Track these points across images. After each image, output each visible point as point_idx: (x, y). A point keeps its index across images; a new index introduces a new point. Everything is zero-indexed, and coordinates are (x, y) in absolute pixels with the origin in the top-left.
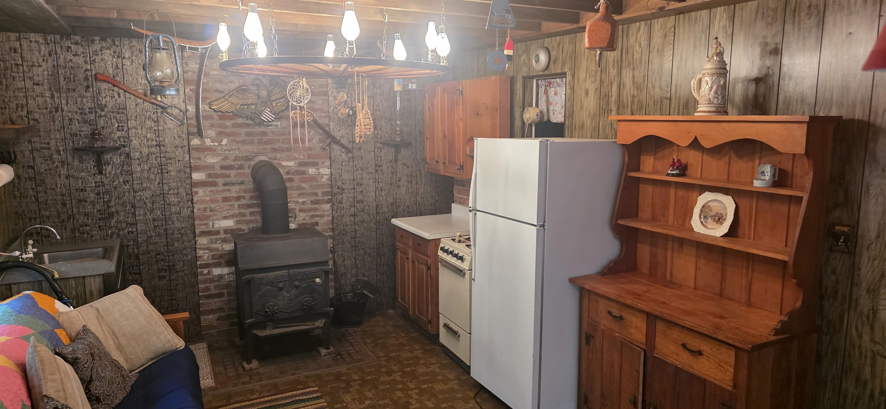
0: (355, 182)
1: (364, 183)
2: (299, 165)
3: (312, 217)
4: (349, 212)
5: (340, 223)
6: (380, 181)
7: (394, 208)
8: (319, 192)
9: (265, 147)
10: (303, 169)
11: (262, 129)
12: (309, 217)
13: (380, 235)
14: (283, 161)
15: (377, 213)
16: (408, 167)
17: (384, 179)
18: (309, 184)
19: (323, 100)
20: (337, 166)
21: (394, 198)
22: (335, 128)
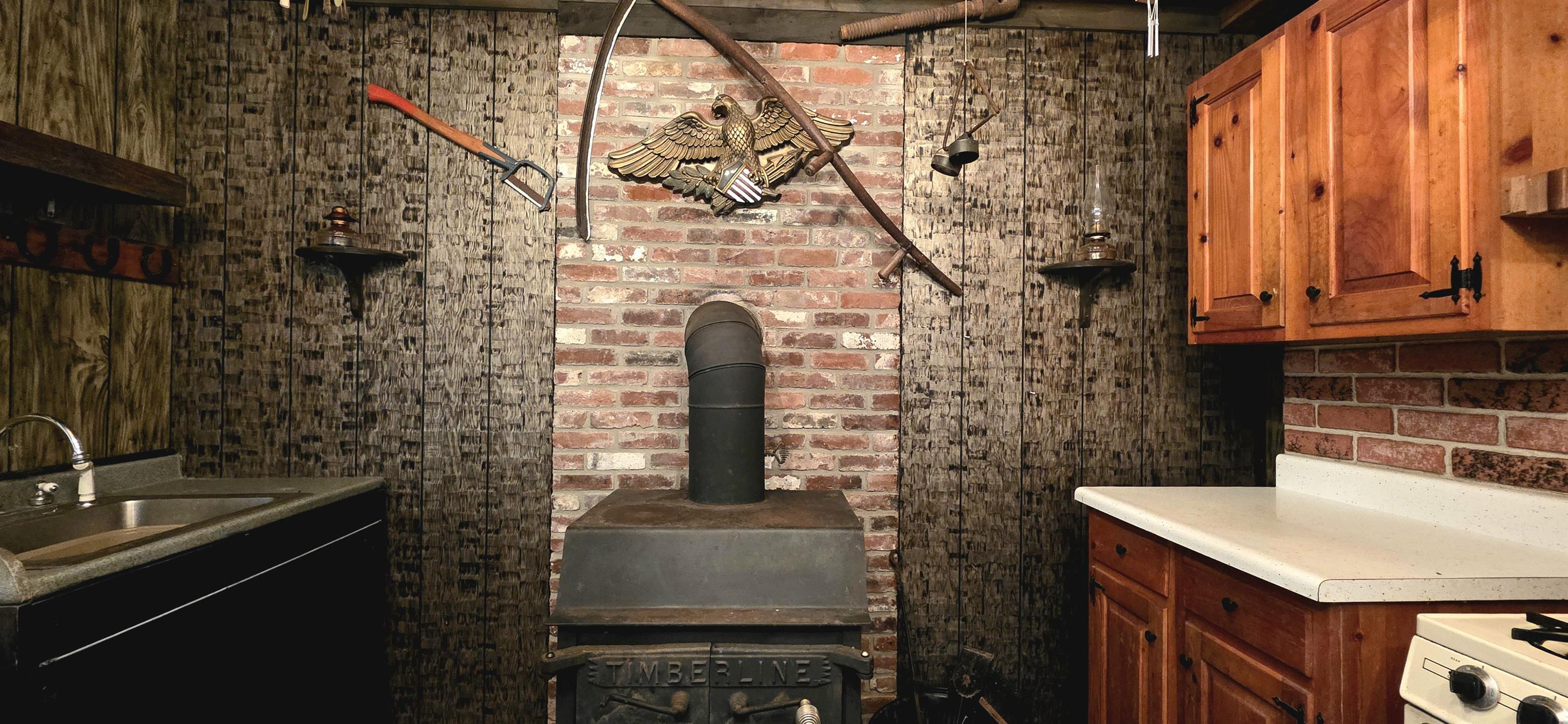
0: (966, 376)
1: (991, 381)
2: (819, 323)
3: (846, 462)
4: (945, 458)
5: (921, 484)
6: (1035, 378)
7: (1074, 457)
8: (868, 396)
9: (735, 269)
10: (828, 331)
11: (731, 225)
12: (837, 461)
13: (1030, 530)
14: (777, 309)
15: (1025, 467)
16: (1118, 342)
17: (1047, 373)
18: (842, 373)
19: (889, 155)
20: (919, 331)
21: (1073, 426)
22: (917, 231)
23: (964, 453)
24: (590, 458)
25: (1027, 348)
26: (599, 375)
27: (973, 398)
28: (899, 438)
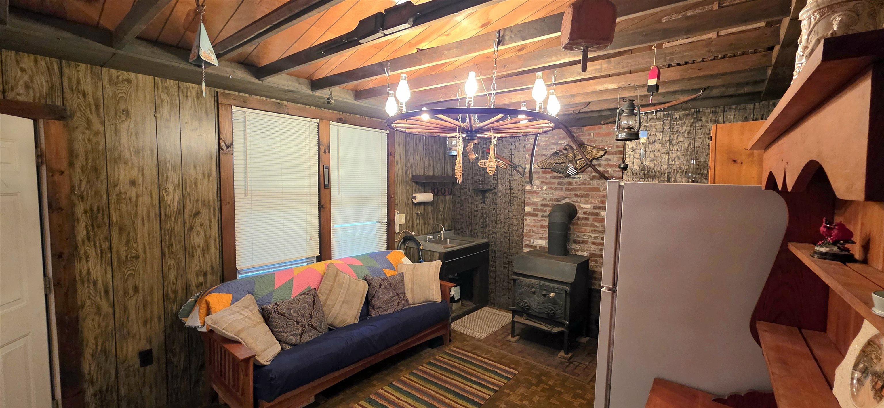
12: (597, 249)
14: (582, 204)
24: (532, 240)
26: (534, 220)
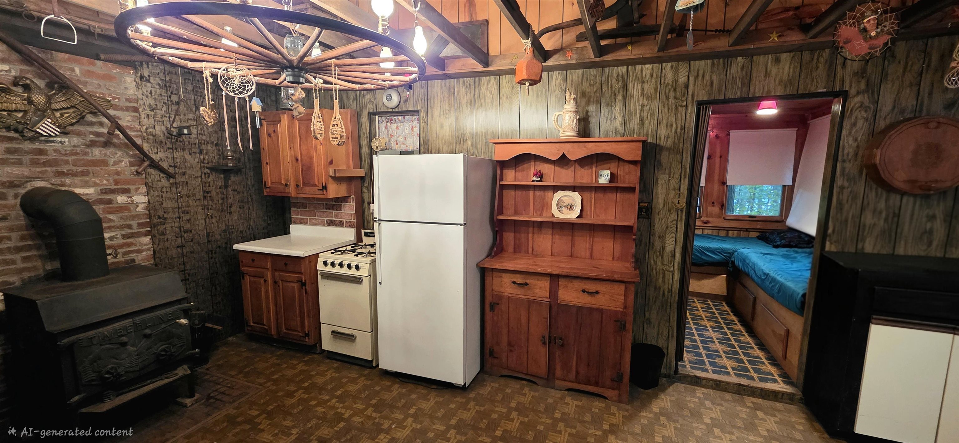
1: (192, 211)
3: (126, 253)
4: (175, 244)
5: (165, 256)
6: (209, 208)
7: (227, 235)
9: (43, 169)
11: (37, 145)
13: (213, 264)
14: (75, 188)
15: (209, 241)
17: (214, 206)
18: (119, 215)
19: (132, 116)
20: (156, 193)
21: (226, 224)
22: (150, 151)
23: (183, 240)
25: (205, 197)
27: (185, 218)
28: (152, 239)
